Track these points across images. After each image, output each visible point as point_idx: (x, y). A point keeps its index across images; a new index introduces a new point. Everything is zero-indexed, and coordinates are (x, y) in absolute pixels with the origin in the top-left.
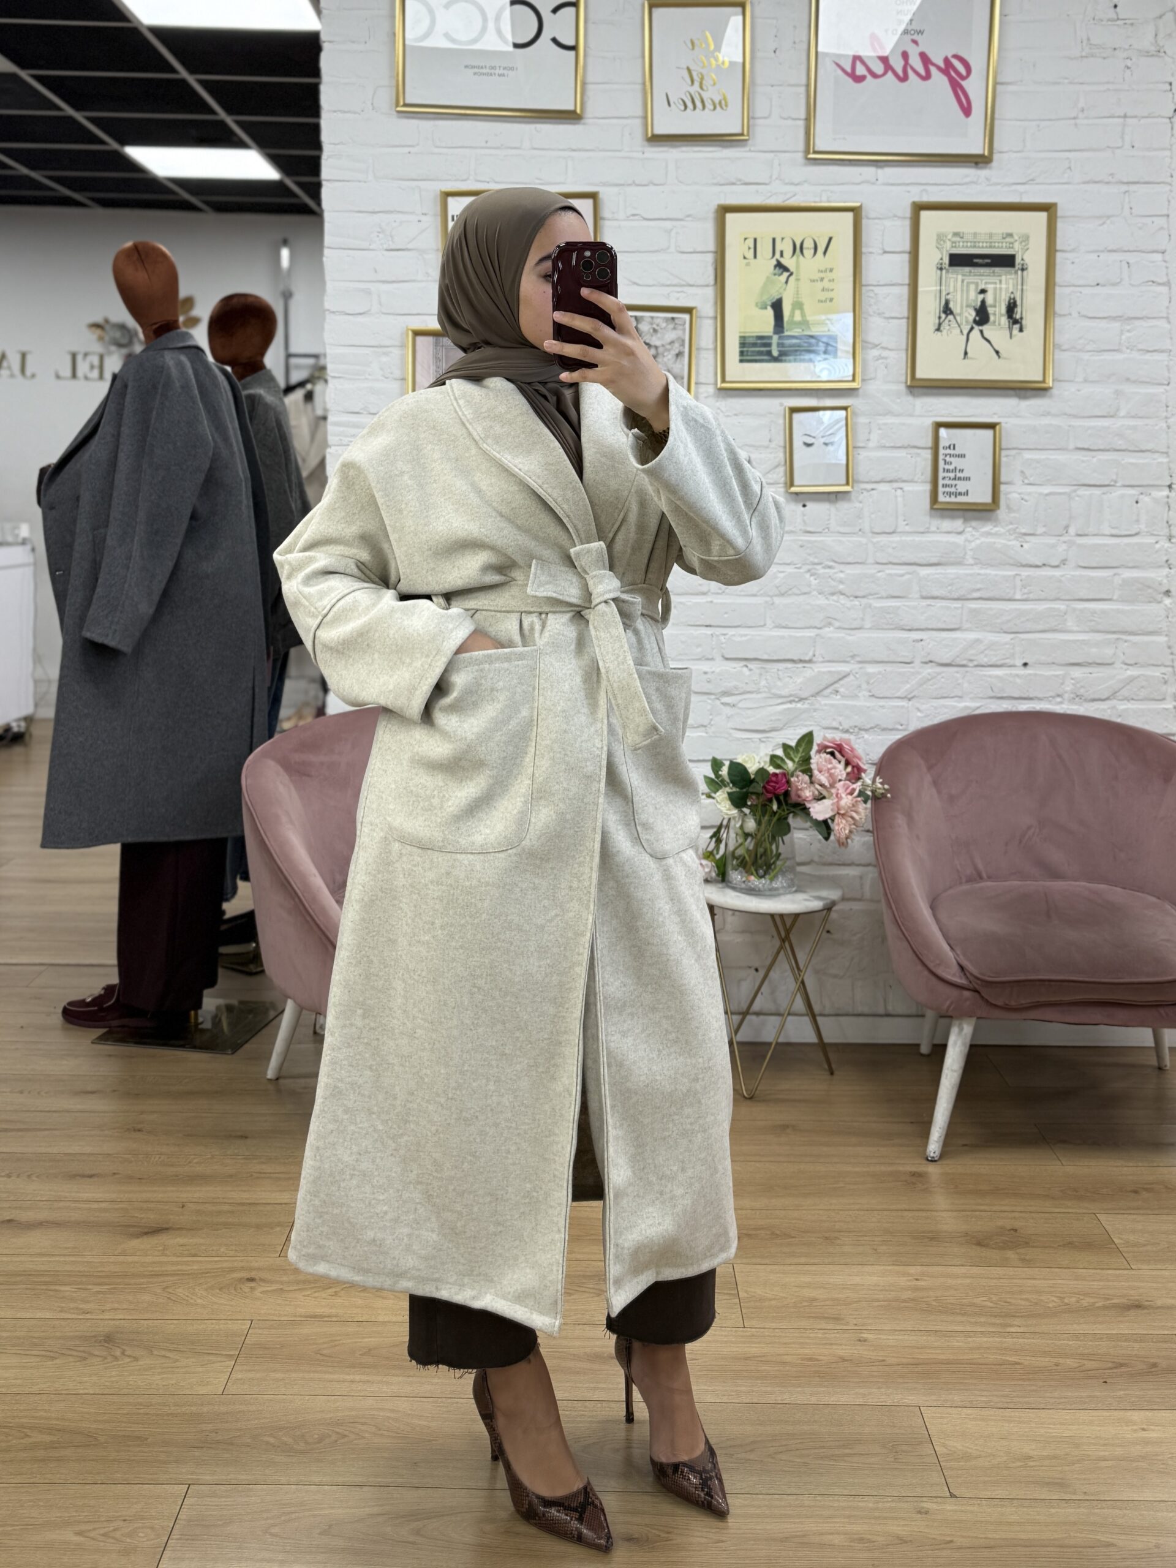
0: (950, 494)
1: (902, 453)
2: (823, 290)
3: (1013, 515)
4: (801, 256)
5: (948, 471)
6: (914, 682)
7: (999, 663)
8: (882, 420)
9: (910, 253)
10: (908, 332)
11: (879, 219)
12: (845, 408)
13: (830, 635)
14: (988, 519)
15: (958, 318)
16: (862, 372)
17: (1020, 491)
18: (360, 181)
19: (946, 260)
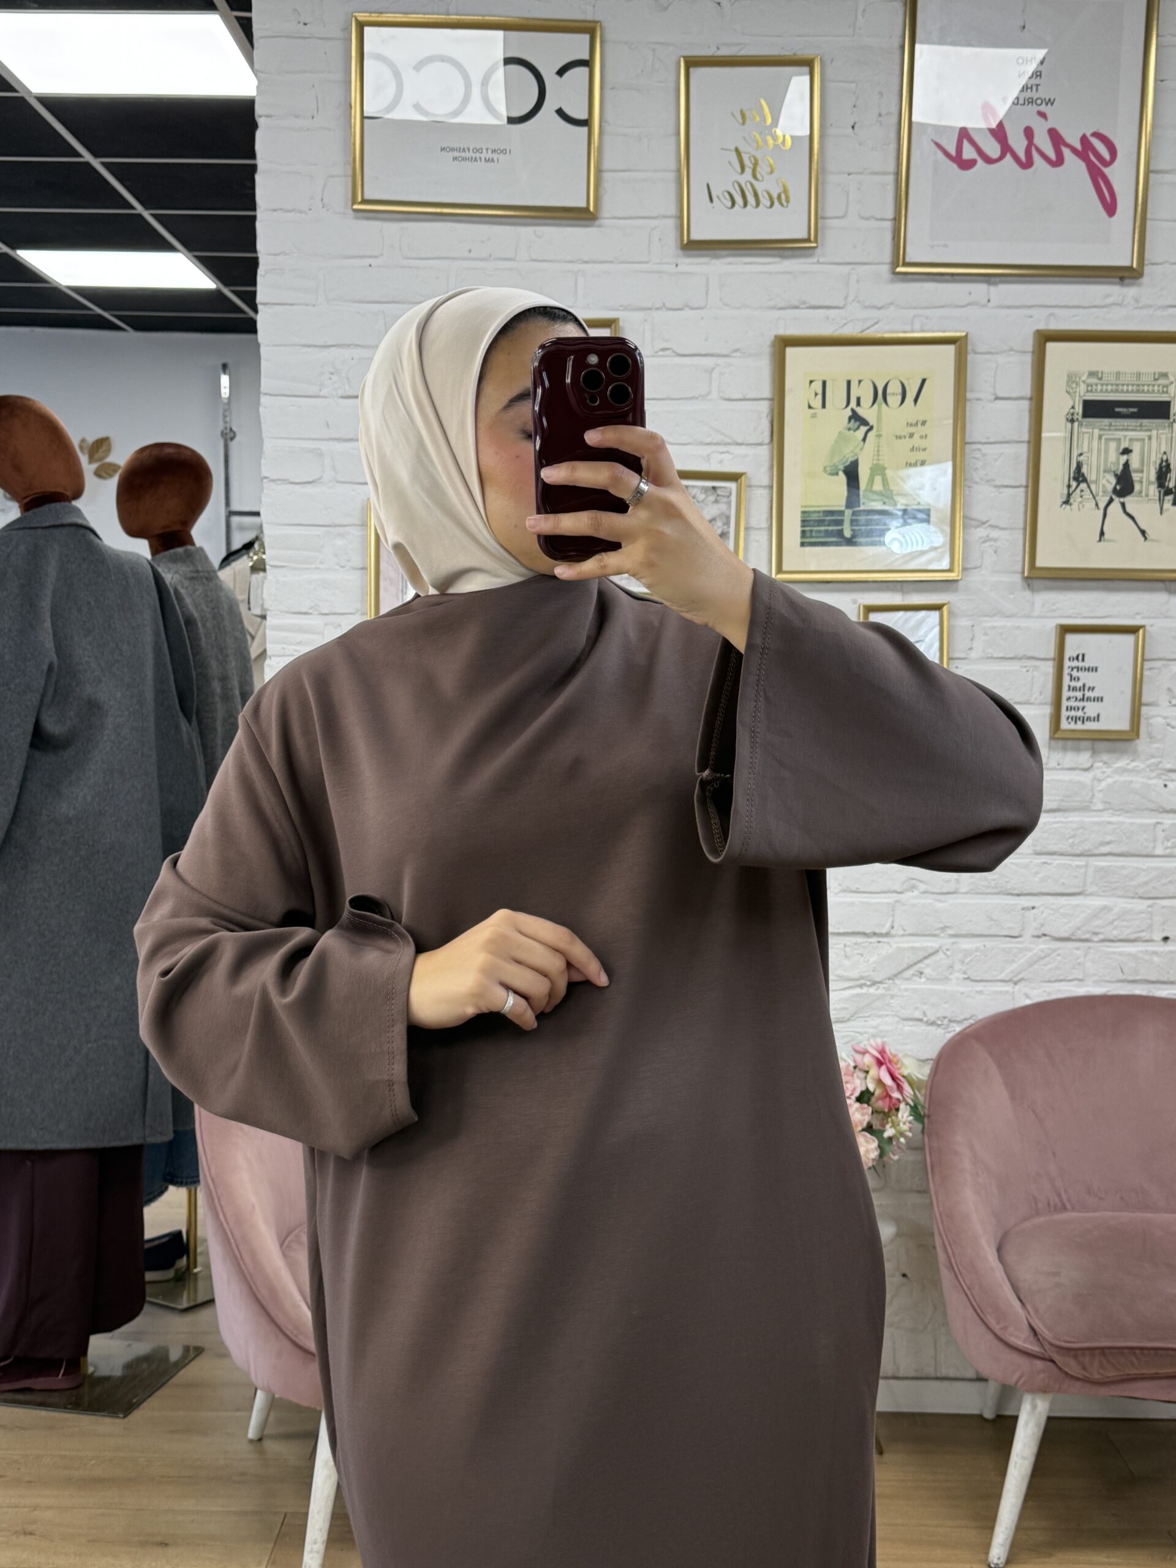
0: (1076, 719)
1: (1015, 666)
2: (912, 449)
3: (1156, 745)
4: (884, 405)
5: (1074, 689)
6: (1022, 961)
7: (1133, 936)
8: (989, 623)
9: (1031, 399)
10: (1026, 505)
11: (991, 353)
12: (938, 608)
13: (915, 901)
14: (1124, 752)
15: (1093, 487)
16: (963, 559)
17: (1165, 714)
18: (307, 305)
19: (1079, 409)
